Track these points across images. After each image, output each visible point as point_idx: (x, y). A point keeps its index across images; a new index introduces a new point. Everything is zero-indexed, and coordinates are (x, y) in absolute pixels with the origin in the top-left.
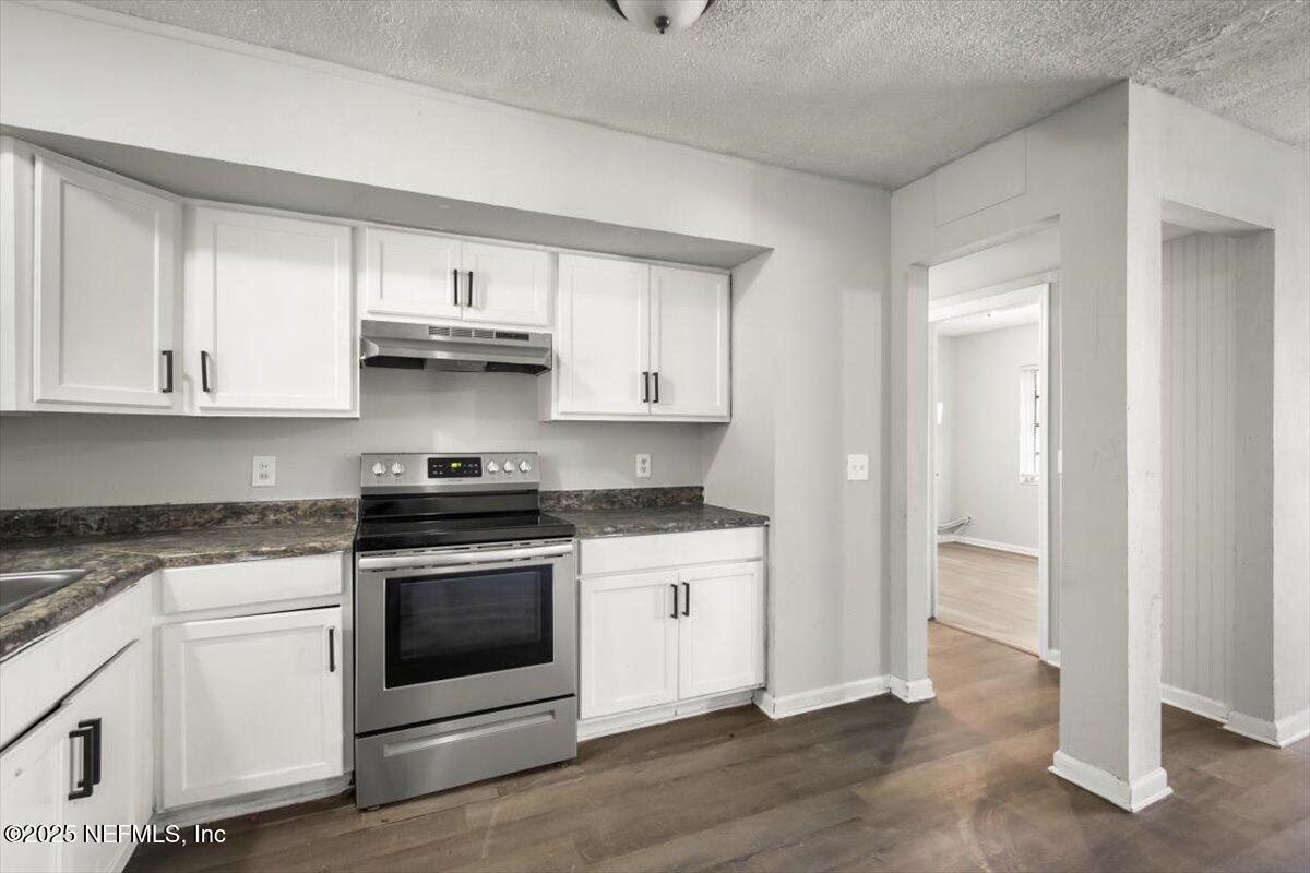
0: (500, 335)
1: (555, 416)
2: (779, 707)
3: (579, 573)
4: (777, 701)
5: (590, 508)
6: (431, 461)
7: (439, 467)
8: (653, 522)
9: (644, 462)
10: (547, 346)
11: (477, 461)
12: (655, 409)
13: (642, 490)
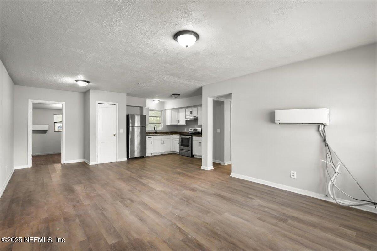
3: (192, 140)
8: (198, 136)
11: (197, 129)
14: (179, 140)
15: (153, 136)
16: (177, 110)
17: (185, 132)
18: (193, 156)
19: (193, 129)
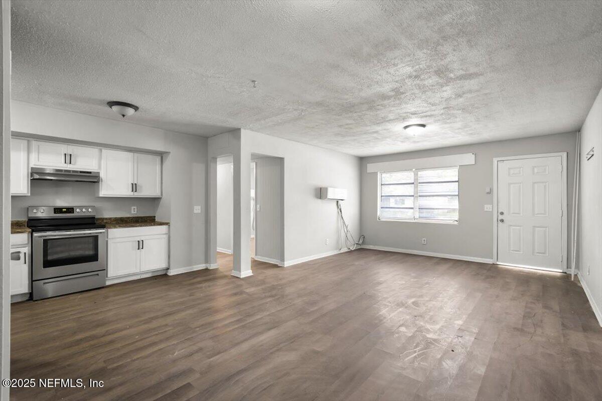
0: (81, 172)
1: (101, 196)
2: (172, 273)
3: (107, 238)
4: (171, 271)
6: (55, 209)
7: (58, 210)
8: (133, 225)
9: (134, 209)
10: (98, 175)
11: (73, 209)
12: (136, 194)
13: (134, 217)
14: (27, 250)
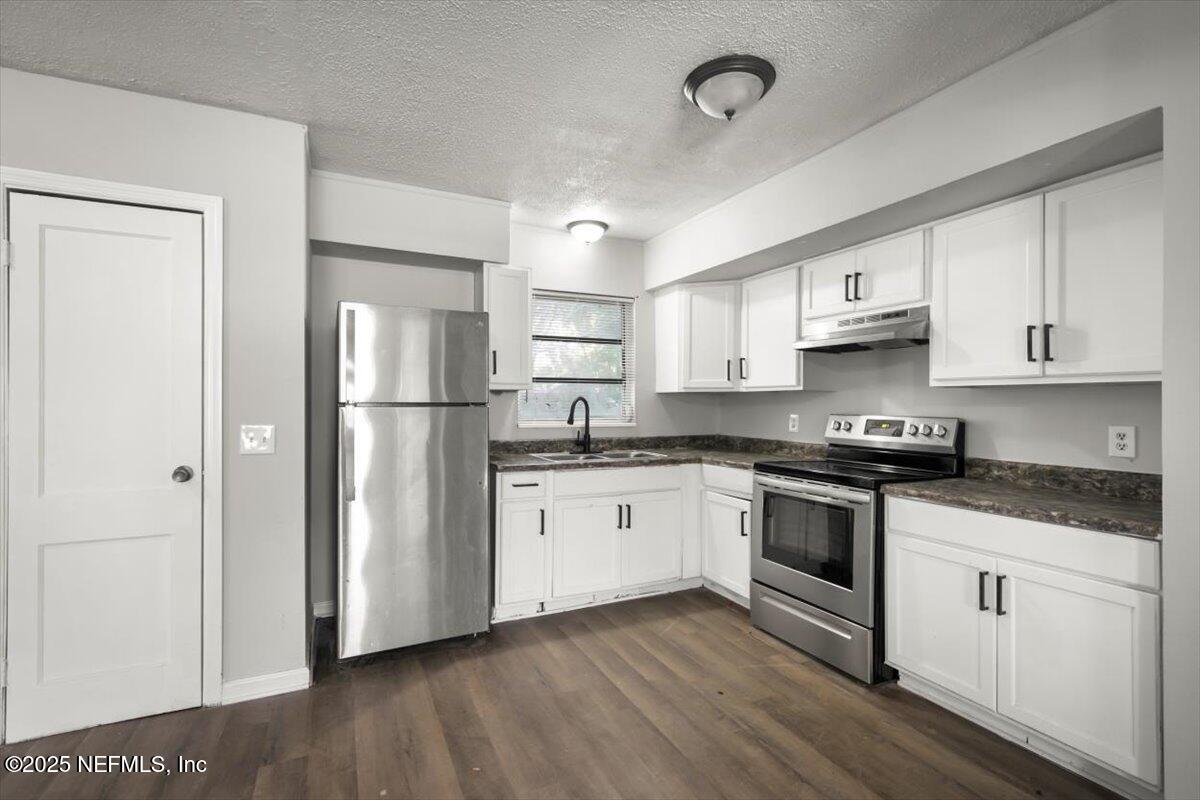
0: (885, 316)
1: (933, 383)
5: (1029, 483)
6: (868, 422)
9: (1122, 436)
10: (922, 318)
11: (902, 423)
12: (1051, 368)
14: (746, 506)
15: (550, 473)
16: (728, 289)
17: (792, 446)
18: (884, 676)
19: (860, 423)
